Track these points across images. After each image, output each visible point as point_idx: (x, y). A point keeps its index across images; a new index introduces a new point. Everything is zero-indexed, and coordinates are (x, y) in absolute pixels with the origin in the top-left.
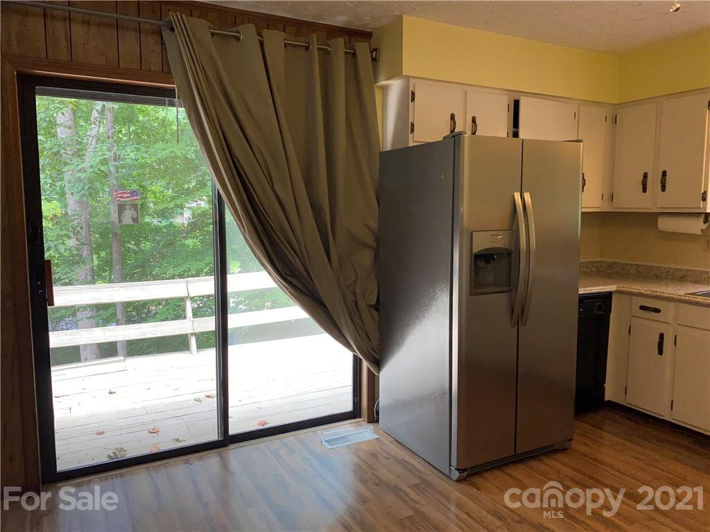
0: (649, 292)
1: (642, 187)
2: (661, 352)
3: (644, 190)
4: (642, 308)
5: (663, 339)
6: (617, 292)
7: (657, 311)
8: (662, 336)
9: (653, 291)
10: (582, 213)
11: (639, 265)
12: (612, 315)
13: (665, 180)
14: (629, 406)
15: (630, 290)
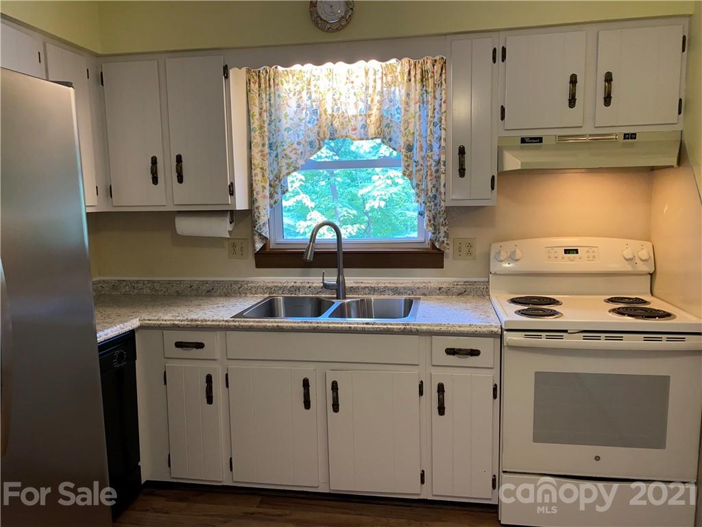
0: (186, 323)
1: (151, 176)
2: (210, 400)
3: (155, 180)
4: (179, 345)
5: (211, 382)
6: (141, 327)
7: (200, 346)
8: (209, 379)
9: (192, 320)
10: (88, 214)
11: (153, 282)
12: (137, 362)
13: (181, 168)
14: (175, 481)
15: (159, 322)
